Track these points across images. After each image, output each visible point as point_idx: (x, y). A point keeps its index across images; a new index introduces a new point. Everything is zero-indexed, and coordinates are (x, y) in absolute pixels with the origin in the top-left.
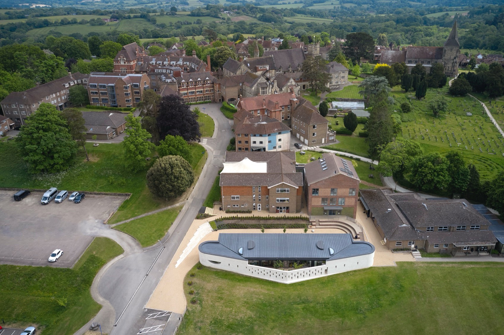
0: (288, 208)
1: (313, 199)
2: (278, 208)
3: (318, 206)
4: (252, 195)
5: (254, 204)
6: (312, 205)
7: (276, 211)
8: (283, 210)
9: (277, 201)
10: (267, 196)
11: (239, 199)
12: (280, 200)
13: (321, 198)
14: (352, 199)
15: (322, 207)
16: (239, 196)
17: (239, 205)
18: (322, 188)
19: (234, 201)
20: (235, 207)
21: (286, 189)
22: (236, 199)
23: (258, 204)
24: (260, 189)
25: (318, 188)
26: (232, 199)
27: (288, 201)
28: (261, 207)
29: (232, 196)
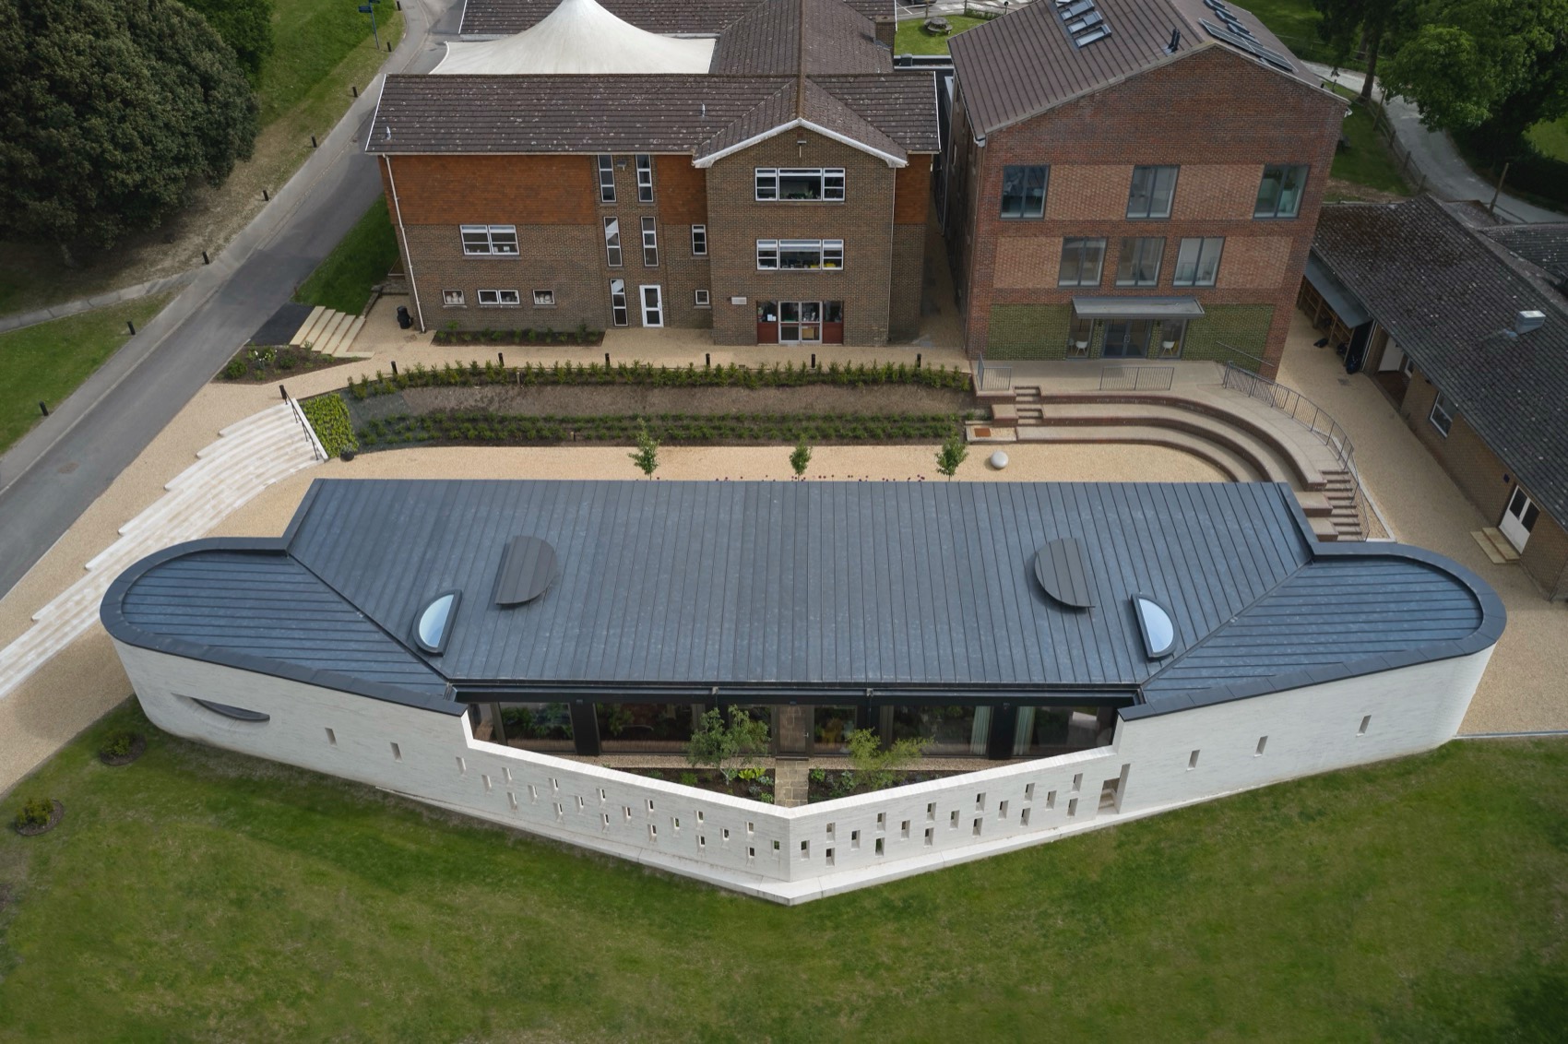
0: (835, 311)
1: (1006, 245)
2: (771, 309)
3: (1035, 291)
4: (595, 224)
5: (617, 287)
6: (998, 285)
7: (755, 333)
8: (800, 321)
9: (763, 263)
10: (695, 231)
11: (513, 249)
12: (778, 258)
13: (1062, 239)
14: (1269, 248)
15: (1065, 301)
16: (513, 231)
17: (517, 294)
18: (1073, 163)
19: (481, 261)
20: (497, 309)
21: (823, 174)
22: (494, 251)
23: (642, 288)
24: (645, 177)
25: (1041, 163)
26: (468, 253)
27: (838, 263)
28: (660, 304)
29: (463, 231)
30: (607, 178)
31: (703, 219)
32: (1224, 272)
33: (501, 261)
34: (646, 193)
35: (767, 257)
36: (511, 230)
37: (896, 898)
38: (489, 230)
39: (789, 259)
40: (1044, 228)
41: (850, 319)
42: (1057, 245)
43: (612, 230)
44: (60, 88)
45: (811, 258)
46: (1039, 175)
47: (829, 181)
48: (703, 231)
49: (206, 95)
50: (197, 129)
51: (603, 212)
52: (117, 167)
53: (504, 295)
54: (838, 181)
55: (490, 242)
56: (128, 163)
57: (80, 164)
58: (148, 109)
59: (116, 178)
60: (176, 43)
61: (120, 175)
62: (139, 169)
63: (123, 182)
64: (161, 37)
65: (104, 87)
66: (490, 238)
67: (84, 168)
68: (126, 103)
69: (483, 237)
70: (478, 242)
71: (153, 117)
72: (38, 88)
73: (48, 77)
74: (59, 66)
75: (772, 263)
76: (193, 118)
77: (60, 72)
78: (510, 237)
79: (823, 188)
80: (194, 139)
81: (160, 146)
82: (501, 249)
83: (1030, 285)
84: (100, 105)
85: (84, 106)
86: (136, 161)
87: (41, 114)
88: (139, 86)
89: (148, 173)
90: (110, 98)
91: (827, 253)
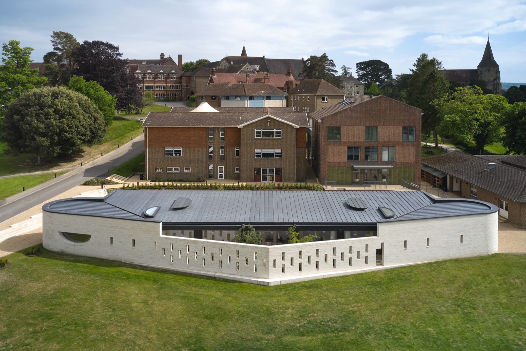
0: (279, 171)
1: (330, 148)
2: (259, 170)
3: (340, 163)
4: (206, 147)
5: (211, 167)
6: (329, 161)
7: (254, 178)
8: (268, 175)
9: (257, 156)
10: (236, 149)
11: (180, 155)
12: (261, 155)
13: (347, 147)
14: (409, 150)
15: (350, 166)
16: (181, 149)
17: (179, 169)
18: (347, 125)
19: (170, 158)
20: (172, 173)
21: (275, 130)
22: (174, 155)
23: (219, 167)
24: (222, 134)
25: (338, 125)
26: (166, 156)
27: (279, 156)
28: (224, 172)
29: (165, 149)
30: (211, 134)
31: (239, 146)
32: (397, 157)
33: (176, 158)
34: (222, 139)
35: (258, 155)
36: (180, 149)
37: (307, 284)
38: (173, 149)
39: (265, 155)
40: (341, 144)
41: (284, 174)
42: (345, 149)
43: (211, 149)
44: (57, 112)
45: (272, 155)
46: (338, 129)
47: (277, 132)
48: (239, 149)
49: (95, 121)
50: (90, 128)
51: (209, 144)
52: (66, 132)
53: (175, 169)
54: (280, 132)
55: (173, 153)
56: (69, 132)
57: (56, 129)
58: (79, 120)
59: (65, 135)
60: (89, 110)
61: (66, 134)
62: (72, 134)
63: (66, 137)
64: (86, 107)
65: (69, 112)
66: (173, 151)
67: (57, 130)
68: (73, 117)
69: (172, 151)
70: (170, 153)
71: (80, 122)
72: (51, 111)
73: (55, 109)
74: (59, 106)
75: (260, 156)
76: (90, 125)
77: (59, 107)
78: (180, 151)
79: (275, 134)
80: (88, 130)
81: (79, 129)
82: (176, 155)
83: (339, 161)
84: (67, 117)
85: (62, 116)
86: (72, 131)
87: (49, 117)
88: (78, 114)
89: (74, 135)
90: (70, 115)
91: (276, 153)
